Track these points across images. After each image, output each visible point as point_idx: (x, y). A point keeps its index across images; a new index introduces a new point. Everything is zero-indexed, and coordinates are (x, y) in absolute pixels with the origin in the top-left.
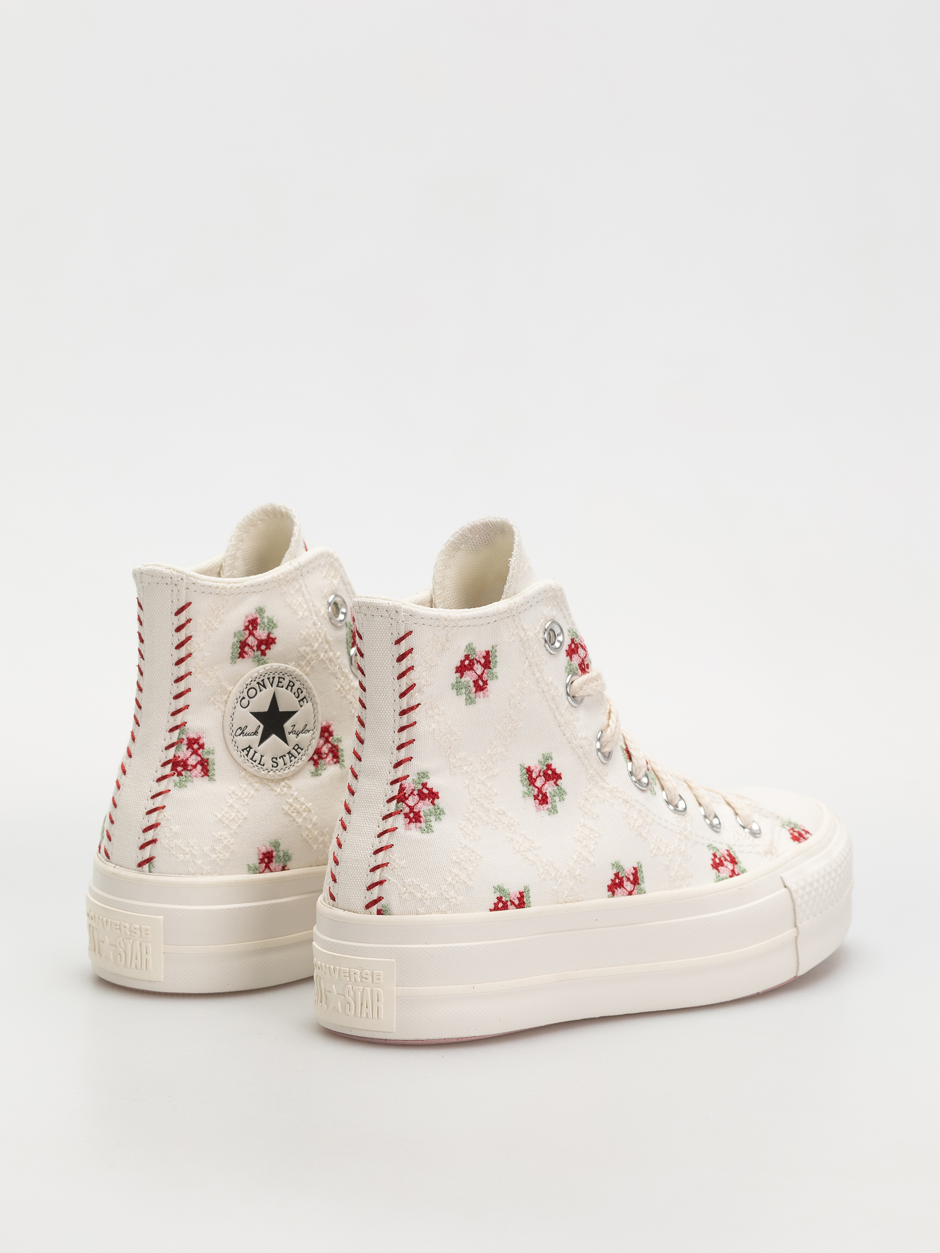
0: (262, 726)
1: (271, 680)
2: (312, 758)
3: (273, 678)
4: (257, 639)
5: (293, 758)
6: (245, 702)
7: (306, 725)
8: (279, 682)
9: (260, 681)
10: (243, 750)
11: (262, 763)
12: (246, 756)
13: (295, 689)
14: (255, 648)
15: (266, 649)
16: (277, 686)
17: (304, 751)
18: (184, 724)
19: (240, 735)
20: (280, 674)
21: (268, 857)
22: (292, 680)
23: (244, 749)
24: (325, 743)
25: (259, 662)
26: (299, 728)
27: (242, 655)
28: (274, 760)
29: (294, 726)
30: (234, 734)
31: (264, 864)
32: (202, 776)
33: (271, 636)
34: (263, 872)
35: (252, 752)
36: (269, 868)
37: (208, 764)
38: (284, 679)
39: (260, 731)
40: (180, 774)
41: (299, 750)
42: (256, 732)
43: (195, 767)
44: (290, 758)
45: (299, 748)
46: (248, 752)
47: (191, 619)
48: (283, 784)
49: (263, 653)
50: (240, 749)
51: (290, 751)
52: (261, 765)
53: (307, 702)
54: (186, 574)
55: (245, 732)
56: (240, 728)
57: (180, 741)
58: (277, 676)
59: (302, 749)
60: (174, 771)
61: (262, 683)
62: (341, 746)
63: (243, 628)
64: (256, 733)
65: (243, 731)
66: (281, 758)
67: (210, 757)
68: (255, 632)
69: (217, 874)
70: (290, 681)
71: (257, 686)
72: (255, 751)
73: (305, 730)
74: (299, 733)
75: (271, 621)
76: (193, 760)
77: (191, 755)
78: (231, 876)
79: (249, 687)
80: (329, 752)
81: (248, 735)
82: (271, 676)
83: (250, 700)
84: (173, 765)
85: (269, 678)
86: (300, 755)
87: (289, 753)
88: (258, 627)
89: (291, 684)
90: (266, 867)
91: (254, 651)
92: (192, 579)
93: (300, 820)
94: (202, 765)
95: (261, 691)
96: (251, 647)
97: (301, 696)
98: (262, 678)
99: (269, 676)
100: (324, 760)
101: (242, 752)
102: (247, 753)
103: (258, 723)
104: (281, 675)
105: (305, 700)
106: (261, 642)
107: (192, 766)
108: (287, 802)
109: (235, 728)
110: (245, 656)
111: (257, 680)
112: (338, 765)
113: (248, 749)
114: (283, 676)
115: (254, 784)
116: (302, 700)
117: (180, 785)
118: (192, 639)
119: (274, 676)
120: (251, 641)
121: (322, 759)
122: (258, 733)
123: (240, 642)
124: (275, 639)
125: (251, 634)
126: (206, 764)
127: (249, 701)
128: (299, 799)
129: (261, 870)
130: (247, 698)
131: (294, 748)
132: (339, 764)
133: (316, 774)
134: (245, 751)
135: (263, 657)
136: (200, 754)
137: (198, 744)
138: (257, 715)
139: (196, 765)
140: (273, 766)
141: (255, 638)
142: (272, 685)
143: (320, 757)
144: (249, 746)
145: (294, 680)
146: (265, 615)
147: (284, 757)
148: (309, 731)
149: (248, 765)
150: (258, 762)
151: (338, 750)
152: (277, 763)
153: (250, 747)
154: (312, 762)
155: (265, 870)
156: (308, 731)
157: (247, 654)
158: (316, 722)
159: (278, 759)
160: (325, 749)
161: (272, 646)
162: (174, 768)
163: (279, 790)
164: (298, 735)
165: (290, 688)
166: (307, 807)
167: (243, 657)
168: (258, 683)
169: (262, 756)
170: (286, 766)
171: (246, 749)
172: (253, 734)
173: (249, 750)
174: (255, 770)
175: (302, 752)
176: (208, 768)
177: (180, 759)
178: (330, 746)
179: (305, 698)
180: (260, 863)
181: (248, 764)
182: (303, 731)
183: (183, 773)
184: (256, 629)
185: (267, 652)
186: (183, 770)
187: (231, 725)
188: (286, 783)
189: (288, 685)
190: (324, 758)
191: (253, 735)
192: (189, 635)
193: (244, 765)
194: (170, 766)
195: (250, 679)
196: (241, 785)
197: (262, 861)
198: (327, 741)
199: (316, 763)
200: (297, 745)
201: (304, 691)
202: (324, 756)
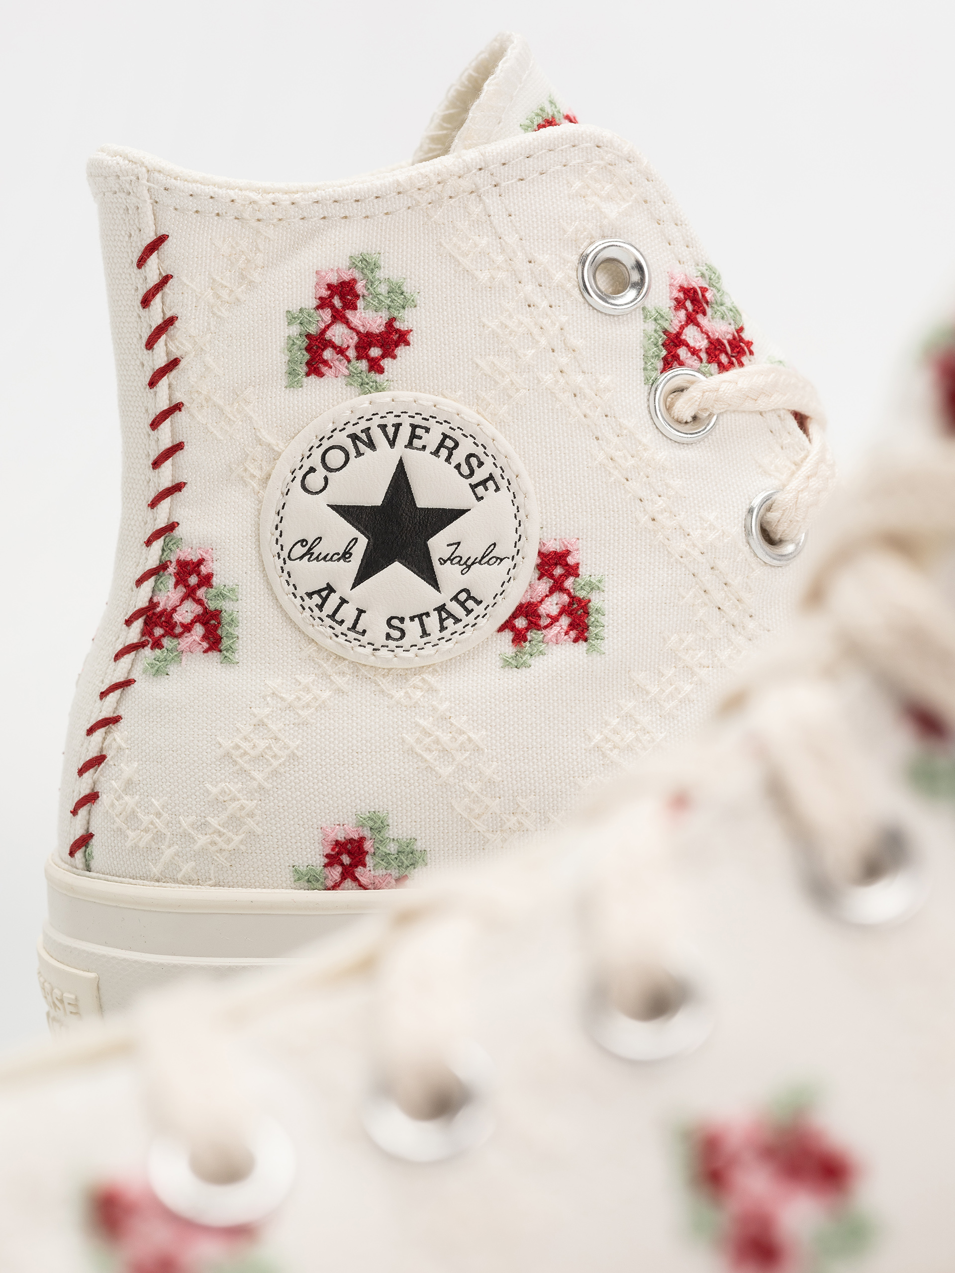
0: (363, 542)
1: (391, 431)
2: (508, 625)
3: (397, 426)
4: (358, 333)
5: (451, 621)
6: (315, 481)
7: (495, 544)
8: (413, 436)
9: (357, 430)
10: (310, 595)
11: (359, 628)
12: (316, 610)
13: (459, 456)
14: (351, 353)
15: (383, 356)
16: (410, 445)
17: (483, 606)
18: (171, 527)
19: (301, 558)
20: (418, 417)
21: (349, 853)
22: (449, 433)
23: (313, 593)
24: (552, 591)
25: (364, 387)
26: (472, 549)
27: (315, 367)
28: (395, 622)
29: (459, 544)
30: (284, 554)
31: (339, 869)
32: (205, 652)
33: (397, 325)
34: (335, 887)
35: (333, 601)
36: (355, 879)
37: (219, 623)
38: (427, 430)
39: (359, 551)
40: (157, 644)
41: (470, 604)
42: (345, 553)
43: (188, 628)
44: (442, 621)
45: (470, 597)
46: (325, 600)
47: (172, 277)
48: (416, 680)
49: (375, 366)
50: (301, 592)
51: (444, 605)
52: (358, 632)
53: (497, 489)
54: (146, 167)
55: (316, 551)
56: (303, 540)
57: (163, 567)
58: (406, 422)
59: (479, 603)
60: (147, 638)
61: (363, 436)
62: (596, 601)
63: (315, 303)
64: (346, 555)
65: (310, 549)
66: (416, 619)
67: (225, 606)
68: (349, 314)
69: (210, 883)
70: (445, 436)
71: (348, 444)
72: (341, 598)
73: (489, 557)
74: (473, 563)
75: (396, 290)
76: (186, 613)
77: (182, 600)
78: (249, 890)
79: (326, 444)
80: (560, 614)
81: (324, 558)
82: (390, 421)
83: (329, 475)
84: (146, 623)
85: (383, 427)
86: (473, 615)
87: (441, 609)
88: (360, 303)
89: (449, 443)
90: (344, 877)
91: (349, 361)
92: (161, 177)
93: (446, 771)
94: (205, 624)
95: (359, 454)
96: (341, 351)
97: (480, 475)
98: (363, 425)
99: (383, 422)
100: (544, 631)
101: (306, 598)
102: (320, 601)
103: (352, 532)
104: (418, 420)
105: (490, 484)
106: (365, 341)
107: (182, 625)
108: (417, 725)
109: (288, 541)
110: (324, 369)
111: (350, 430)
112: (582, 645)
113: (324, 594)
114: (424, 423)
115: (335, 678)
116: (483, 483)
117: (158, 671)
118: (177, 324)
119: (397, 420)
120: (339, 334)
121: (539, 630)
122: (351, 554)
123: (309, 336)
124: (409, 331)
125: (338, 317)
126: (213, 622)
127: (326, 479)
128: (453, 720)
129: (330, 883)
130: (321, 472)
131: (455, 598)
132: (585, 644)
133: (515, 663)
134: (315, 597)
135: (373, 375)
136: (201, 597)
137: (199, 574)
138: (347, 512)
139: (193, 622)
140: (388, 636)
141: (351, 328)
142: (392, 443)
143: (534, 625)
144: (328, 584)
145: (457, 434)
146: (380, 274)
147: (424, 617)
148: (502, 560)
149: (322, 632)
150: (349, 623)
151: (587, 613)
152: (403, 632)
153: (330, 589)
154: (508, 635)
155: (341, 882)
156: (497, 558)
157: (331, 367)
158: (523, 538)
159: (407, 620)
160: (551, 606)
161: (401, 351)
162: (147, 631)
163: (399, 694)
164: (469, 567)
165: (444, 453)
166: (470, 740)
167: (320, 374)
168: (354, 437)
169: (361, 612)
170: (426, 639)
171: (318, 592)
172: (336, 557)
173: (328, 596)
174: (337, 642)
175: (479, 610)
176: (219, 632)
177: (158, 609)
178: (565, 598)
179: (491, 477)
180: (325, 866)
181: (321, 629)
182: (483, 557)
183: (166, 642)
184: (355, 308)
185: (386, 363)
186: (163, 636)
187: (278, 532)
188: (423, 680)
189: (441, 445)
190: (546, 627)
191: (339, 560)
192: (168, 315)
193: (310, 631)
194: (139, 624)
195: (331, 427)
196: (298, 677)
197: (332, 860)
198: (558, 587)
199: (519, 638)
200: (465, 590)
201: (488, 462)
202: (544, 622)
